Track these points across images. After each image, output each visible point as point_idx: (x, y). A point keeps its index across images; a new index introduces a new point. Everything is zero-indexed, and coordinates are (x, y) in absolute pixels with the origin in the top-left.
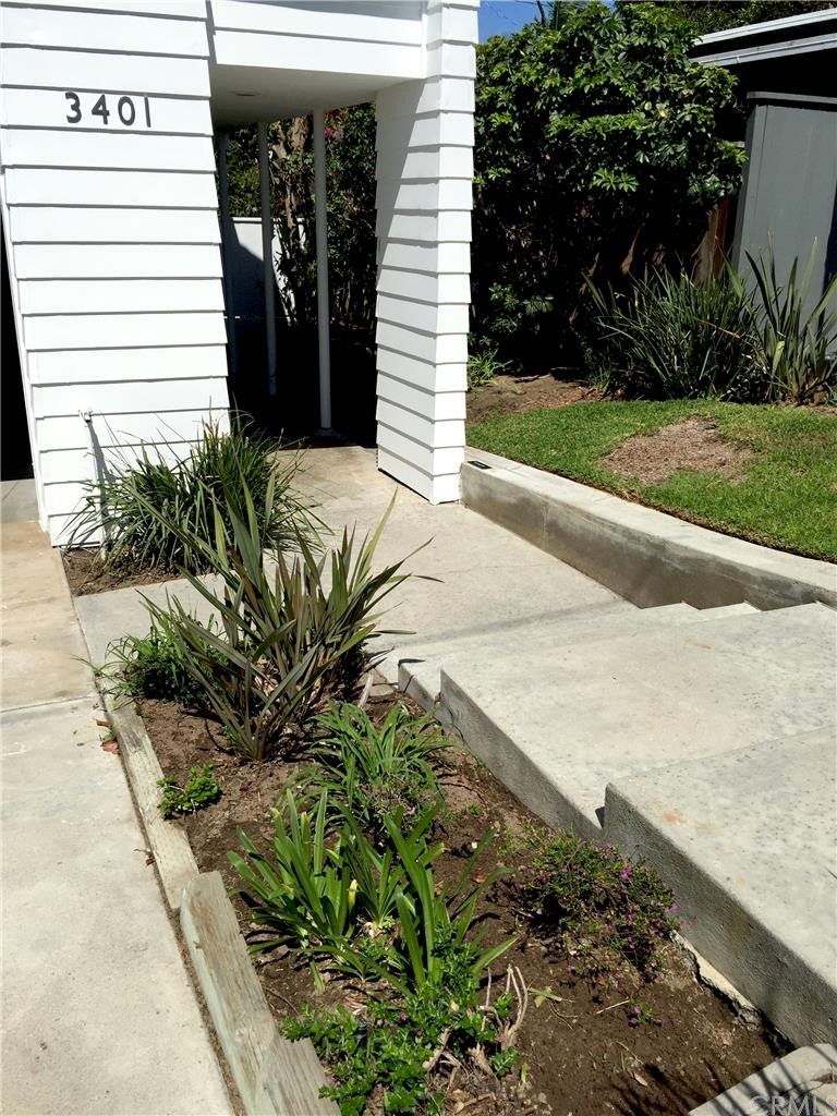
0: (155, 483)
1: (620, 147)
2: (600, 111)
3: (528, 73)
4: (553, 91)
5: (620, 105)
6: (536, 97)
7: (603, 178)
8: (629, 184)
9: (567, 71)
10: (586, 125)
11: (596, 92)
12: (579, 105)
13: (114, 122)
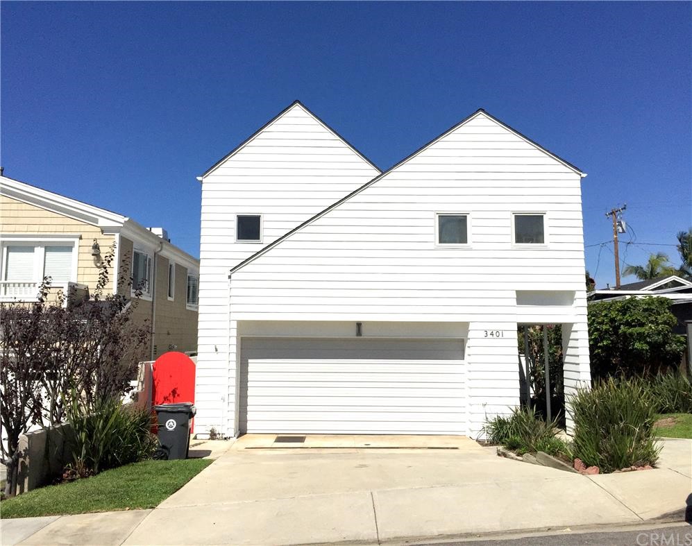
0: (501, 423)
1: (641, 337)
2: (635, 326)
3: (613, 314)
4: (620, 320)
5: (642, 325)
6: (616, 321)
7: (637, 345)
8: (646, 347)
9: (624, 314)
10: (630, 330)
11: (633, 321)
12: (628, 324)
13: (495, 336)
